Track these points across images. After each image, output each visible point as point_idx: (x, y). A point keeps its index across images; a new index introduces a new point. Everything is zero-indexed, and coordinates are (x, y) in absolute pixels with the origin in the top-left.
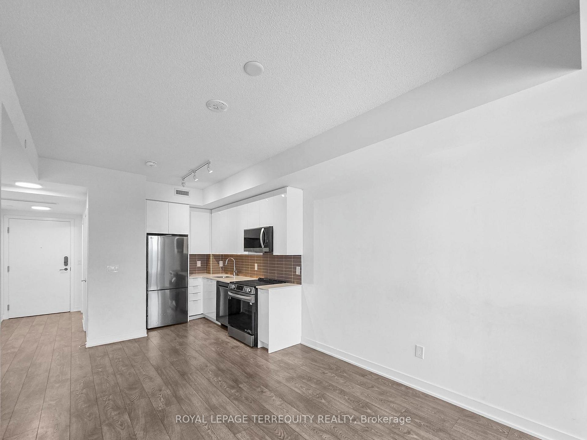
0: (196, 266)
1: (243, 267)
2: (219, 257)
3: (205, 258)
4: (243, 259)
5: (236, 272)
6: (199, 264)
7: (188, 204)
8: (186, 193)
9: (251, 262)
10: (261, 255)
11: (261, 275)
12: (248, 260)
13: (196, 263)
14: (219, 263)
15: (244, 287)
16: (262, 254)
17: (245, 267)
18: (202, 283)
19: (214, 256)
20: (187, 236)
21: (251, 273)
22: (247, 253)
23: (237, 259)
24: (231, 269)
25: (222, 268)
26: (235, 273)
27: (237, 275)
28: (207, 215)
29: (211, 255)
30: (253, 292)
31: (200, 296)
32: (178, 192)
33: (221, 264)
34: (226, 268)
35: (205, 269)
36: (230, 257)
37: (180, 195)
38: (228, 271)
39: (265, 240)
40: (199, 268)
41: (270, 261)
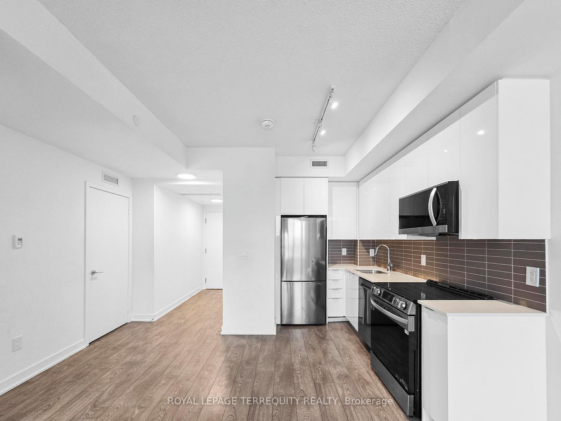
0: (341, 254)
1: (402, 259)
2: (369, 244)
3: (352, 245)
4: (402, 247)
5: (391, 265)
6: (344, 252)
7: (327, 177)
8: (324, 164)
9: (414, 253)
10: (433, 240)
11: (432, 274)
12: (410, 248)
13: (341, 251)
14: (369, 252)
15: (394, 296)
16: (434, 238)
17: (405, 260)
18: (345, 276)
19: (363, 241)
20: (325, 216)
21: (415, 270)
22: (404, 237)
23: (393, 247)
24: (384, 260)
25: (373, 258)
26: (389, 267)
27: (394, 270)
28: (353, 189)
29: (358, 241)
30: (412, 310)
31: (342, 294)
32: (315, 164)
33: (372, 253)
34: (379, 259)
35: (352, 258)
36: (382, 244)
37: (318, 167)
38: (381, 263)
39: (439, 209)
40: (344, 256)
41: (451, 251)
